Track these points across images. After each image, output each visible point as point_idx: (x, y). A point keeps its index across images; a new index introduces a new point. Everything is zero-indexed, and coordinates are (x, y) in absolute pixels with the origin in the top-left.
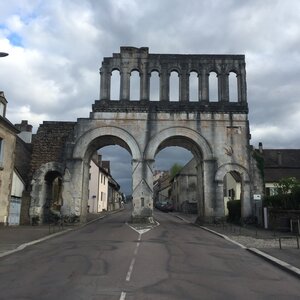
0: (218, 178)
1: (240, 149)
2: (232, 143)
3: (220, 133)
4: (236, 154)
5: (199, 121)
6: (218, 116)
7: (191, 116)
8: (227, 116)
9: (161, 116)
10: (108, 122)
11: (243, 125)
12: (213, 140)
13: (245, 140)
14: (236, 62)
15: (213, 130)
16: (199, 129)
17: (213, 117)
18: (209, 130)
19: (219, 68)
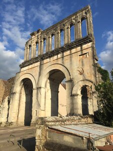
0: (74, 92)
1: (88, 68)
2: (83, 65)
3: (75, 61)
4: (85, 73)
5: (63, 57)
6: (74, 50)
7: (59, 56)
8: (79, 48)
9: (45, 61)
10: (25, 72)
11: (90, 51)
12: (71, 67)
13: (92, 61)
14: (84, 12)
15: (71, 60)
16: (63, 62)
17: (71, 52)
18: (69, 61)
19: (74, 21)
